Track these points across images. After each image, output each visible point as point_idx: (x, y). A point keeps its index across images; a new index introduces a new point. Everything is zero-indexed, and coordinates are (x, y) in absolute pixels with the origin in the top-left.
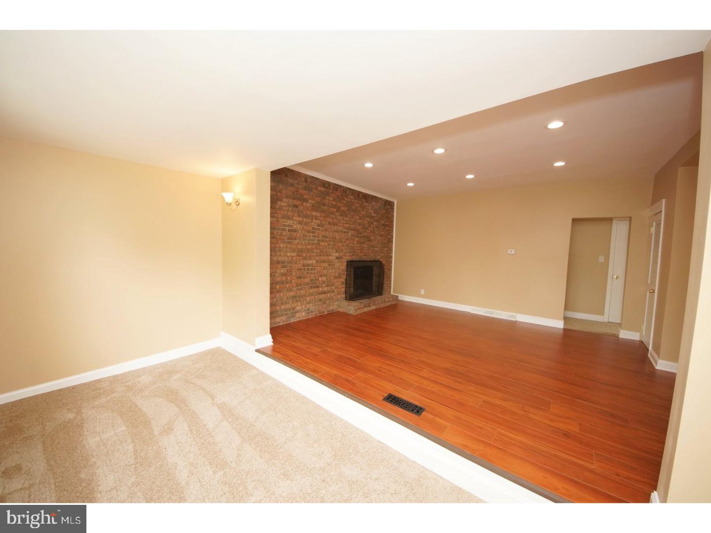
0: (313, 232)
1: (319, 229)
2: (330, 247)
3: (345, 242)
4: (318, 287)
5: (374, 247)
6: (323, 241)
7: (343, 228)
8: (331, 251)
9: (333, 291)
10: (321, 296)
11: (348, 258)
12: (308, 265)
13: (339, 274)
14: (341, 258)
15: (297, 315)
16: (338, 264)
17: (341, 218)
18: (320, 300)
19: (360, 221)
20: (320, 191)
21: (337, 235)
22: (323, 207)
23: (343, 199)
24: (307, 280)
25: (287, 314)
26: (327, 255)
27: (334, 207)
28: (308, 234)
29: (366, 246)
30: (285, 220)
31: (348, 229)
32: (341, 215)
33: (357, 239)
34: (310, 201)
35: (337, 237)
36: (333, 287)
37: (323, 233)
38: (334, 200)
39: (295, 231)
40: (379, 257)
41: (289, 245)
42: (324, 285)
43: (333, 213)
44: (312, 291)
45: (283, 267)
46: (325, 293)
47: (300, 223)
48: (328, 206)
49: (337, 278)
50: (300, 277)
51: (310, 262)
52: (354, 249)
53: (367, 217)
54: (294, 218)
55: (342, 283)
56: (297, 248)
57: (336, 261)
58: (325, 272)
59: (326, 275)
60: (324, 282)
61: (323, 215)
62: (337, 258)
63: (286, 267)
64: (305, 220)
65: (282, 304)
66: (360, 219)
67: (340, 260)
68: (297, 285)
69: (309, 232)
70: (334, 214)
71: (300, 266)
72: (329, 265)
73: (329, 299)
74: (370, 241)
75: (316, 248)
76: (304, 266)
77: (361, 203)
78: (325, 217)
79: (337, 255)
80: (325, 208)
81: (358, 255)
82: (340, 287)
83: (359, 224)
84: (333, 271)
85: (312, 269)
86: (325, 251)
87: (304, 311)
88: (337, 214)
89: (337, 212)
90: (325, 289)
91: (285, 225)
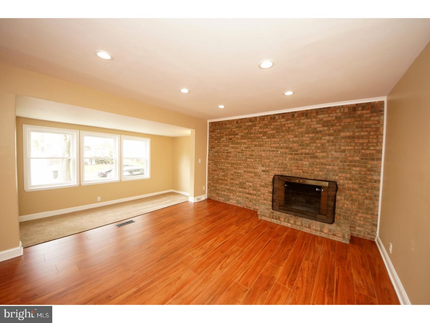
0: (241, 153)
1: (246, 151)
2: (256, 163)
3: (272, 159)
4: (245, 188)
5: (325, 164)
6: (249, 158)
7: (270, 148)
8: (257, 165)
9: (259, 196)
10: (248, 196)
11: (277, 172)
12: (238, 173)
13: (266, 184)
14: (268, 171)
15: (230, 201)
16: (264, 176)
17: (267, 140)
18: (247, 198)
19: (295, 139)
20: (248, 125)
21: (263, 154)
22: (249, 135)
23: (270, 125)
24: (237, 182)
25: (225, 197)
26: (253, 168)
27: (261, 133)
28: (238, 154)
29: (307, 163)
30: (224, 147)
31: (277, 148)
32: (268, 138)
33: (290, 156)
34: (240, 134)
35: (263, 155)
36: (260, 193)
37: (250, 153)
38: (260, 128)
39: (230, 153)
40: (337, 177)
41: (226, 161)
42: (250, 189)
43: (259, 138)
44: (241, 189)
45: (223, 172)
46: (251, 194)
47: (233, 148)
48: (255, 134)
49: (263, 186)
50: (233, 179)
51: (240, 171)
52: (286, 165)
53: (308, 133)
54: (230, 146)
55: (269, 192)
56: (231, 162)
57: (262, 173)
58: (252, 179)
59: (252, 182)
60: (250, 187)
61: (250, 140)
62: (263, 171)
63: (224, 172)
64: (236, 146)
65: (222, 191)
66: (295, 137)
67: (267, 173)
68: (230, 183)
69: (239, 153)
70: (261, 138)
71: (233, 173)
72: (255, 175)
73: (255, 200)
74: (315, 157)
75: (243, 163)
76: (235, 173)
77: (296, 122)
78: (252, 141)
79: (263, 168)
80: (252, 135)
81: (291, 171)
82: (266, 194)
83: (294, 142)
84: (259, 180)
85: (240, 176)
86: (251, 165)
87: (235, 200)
88: (263, 137)
89: (264, 136)
90: (252, 192)
91: (224, 150)
